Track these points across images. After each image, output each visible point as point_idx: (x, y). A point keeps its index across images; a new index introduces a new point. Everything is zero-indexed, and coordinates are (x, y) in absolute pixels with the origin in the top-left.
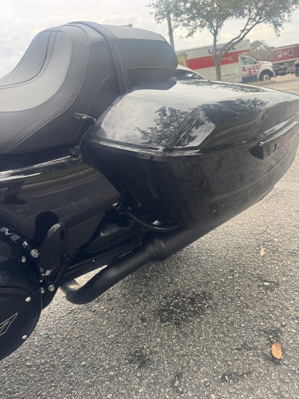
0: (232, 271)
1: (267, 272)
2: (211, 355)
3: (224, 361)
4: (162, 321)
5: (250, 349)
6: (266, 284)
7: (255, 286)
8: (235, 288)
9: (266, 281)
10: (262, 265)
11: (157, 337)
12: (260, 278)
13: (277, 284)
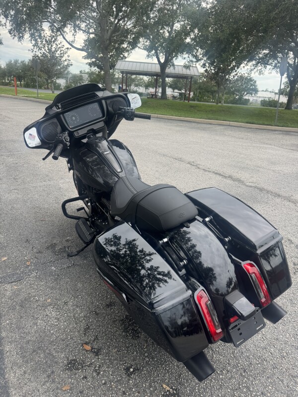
0: (153, 358)
1: (143, 378)
2: (99, 326)
3: (94, 329)
4: (126, 316)
5: (94, 340)
6: (132, 370)
7: (133, 363)
8: (135, 353)
9: (133, 371)
10: (152, 378)
11: (119, 312)
12: (138, 370)
13: (128, 375)
